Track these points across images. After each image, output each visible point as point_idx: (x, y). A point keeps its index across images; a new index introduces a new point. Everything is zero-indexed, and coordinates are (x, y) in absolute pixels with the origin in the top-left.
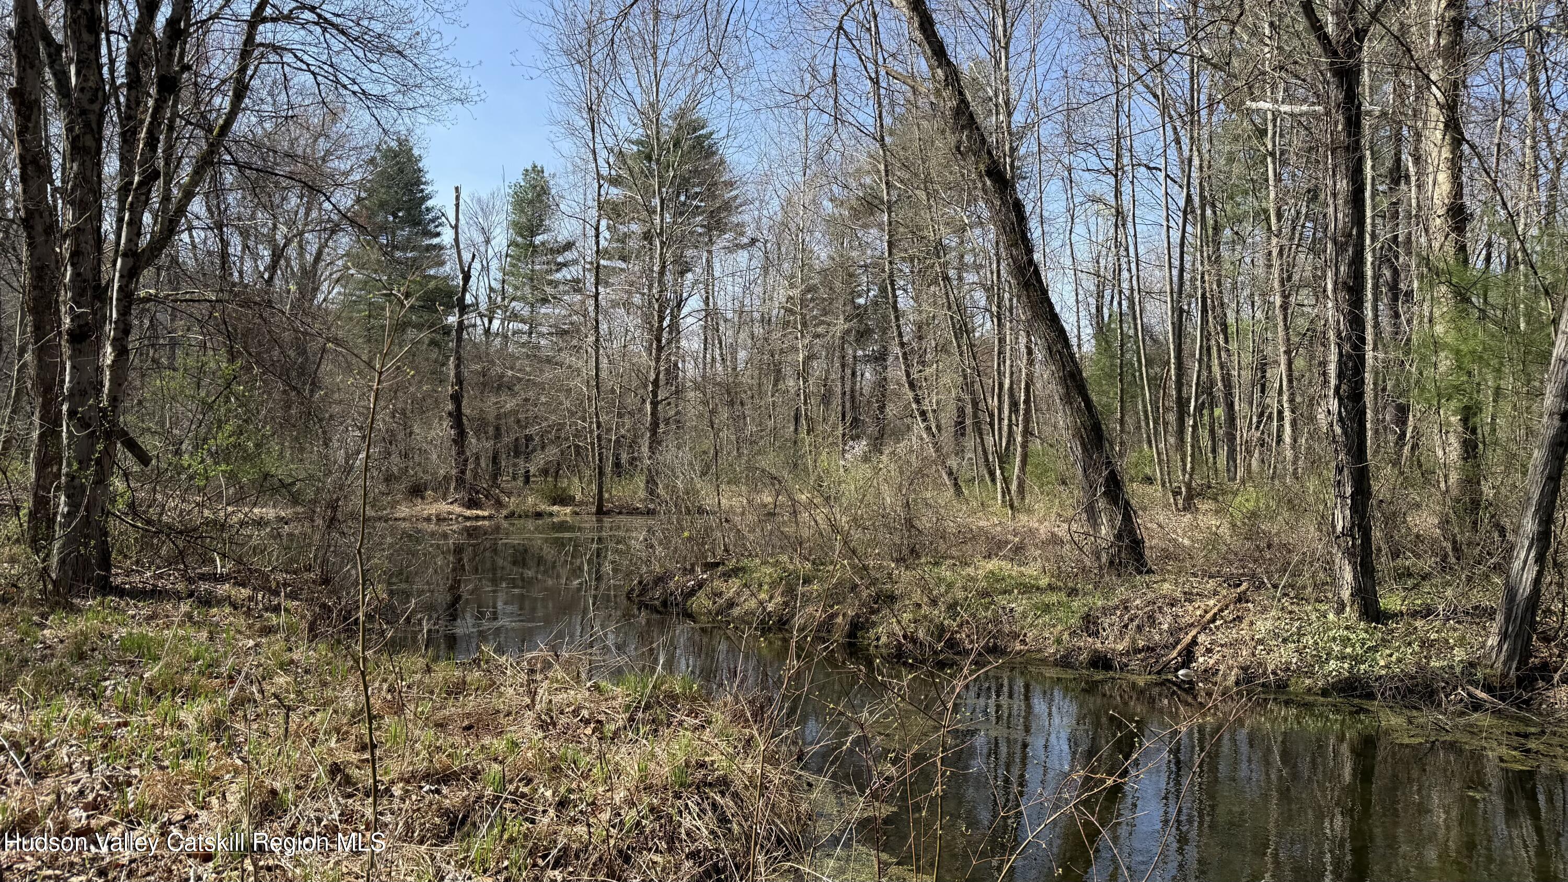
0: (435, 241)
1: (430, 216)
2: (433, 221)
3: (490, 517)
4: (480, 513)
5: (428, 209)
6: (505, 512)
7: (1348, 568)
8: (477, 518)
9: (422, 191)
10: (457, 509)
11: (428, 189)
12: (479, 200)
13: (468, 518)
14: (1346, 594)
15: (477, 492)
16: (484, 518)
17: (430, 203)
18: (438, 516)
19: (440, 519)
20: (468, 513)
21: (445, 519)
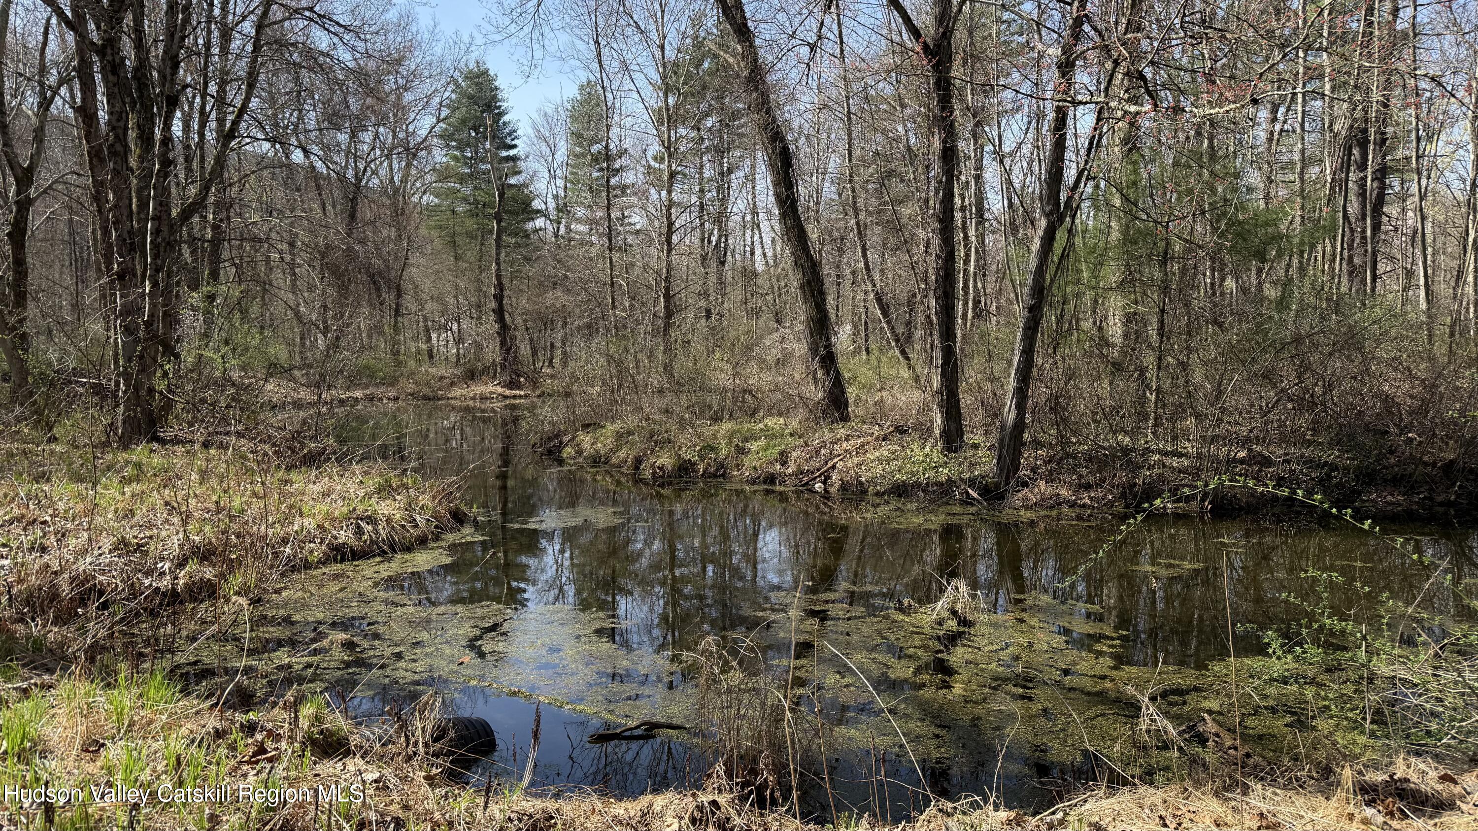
0: (512, 152)
1: (507, 130)
2: (510, 134)
3: (526, 396)
4: (518, 392)
5: (505, 124)
6: (538, 392)
7: (939, 415)
8: (515, 397)
9: (500, 107)
10: (500, 390)
11: (504, 105)
12: (546, 114)
13: (506, 397)
14: (937, 432)
15: (519, 376)
16: (521, 397)
17: (506, 118)
18: (481, 395)
19: (483, 398)
20: (507, 392)
21: (487, 398)
